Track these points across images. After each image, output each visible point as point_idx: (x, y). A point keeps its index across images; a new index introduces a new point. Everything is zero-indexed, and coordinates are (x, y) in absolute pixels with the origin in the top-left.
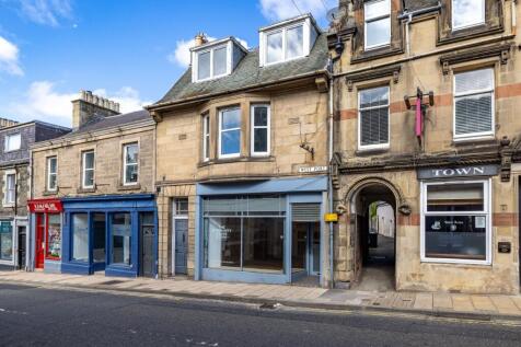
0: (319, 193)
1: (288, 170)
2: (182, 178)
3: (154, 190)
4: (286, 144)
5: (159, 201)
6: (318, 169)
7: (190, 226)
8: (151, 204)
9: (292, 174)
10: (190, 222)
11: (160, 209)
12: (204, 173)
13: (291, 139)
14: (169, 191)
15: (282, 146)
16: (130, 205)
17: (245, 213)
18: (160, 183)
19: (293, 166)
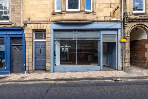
0: (117, 30)
1: (102, 19)
2: (42, 20)
3: (22, 25)
4: (101, 7)
5: (25, 31)
6: (116, 19)
7: (47, 44)
8: (20, 33)
9: (104, 21)
10: (47, 43)
11: (26, 35)
12: (58, 18)
13: (104, 5)
14: (33, 26)
15: (99, 8)
16: (5, 33)
17: (78, 38)
18: (26, 21)
19: (105, 17)
